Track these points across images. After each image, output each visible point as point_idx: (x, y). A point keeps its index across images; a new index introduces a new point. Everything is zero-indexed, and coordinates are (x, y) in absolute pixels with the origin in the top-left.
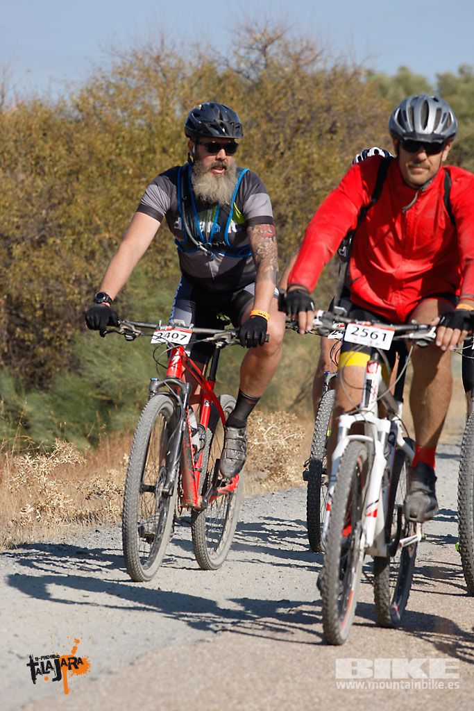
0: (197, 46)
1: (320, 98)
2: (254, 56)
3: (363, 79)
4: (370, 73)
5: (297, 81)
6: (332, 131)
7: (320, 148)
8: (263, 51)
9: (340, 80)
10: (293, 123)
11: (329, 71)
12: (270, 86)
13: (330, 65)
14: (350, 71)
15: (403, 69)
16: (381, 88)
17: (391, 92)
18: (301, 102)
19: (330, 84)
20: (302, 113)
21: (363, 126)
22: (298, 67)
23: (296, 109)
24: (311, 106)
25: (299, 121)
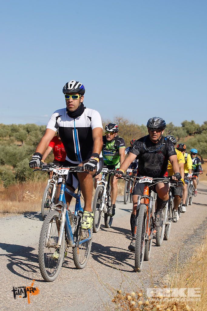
0: (108, 120)
1: (128, 129)
2: (117, 122)
3: (136, 126)
4: (137, 125)
5: (125, 126)
6: (130, 135)
7: (128, 137)
8: (119, 121)
9: (132, 126)
10: (124, 133)
11: (130, 125)
12: (120, 127)
13: (130, 124)
14: (134, 125)
15: (143, 125)
16: (139, 128)
17: (140, 129)
18: (125, 130)
19: (130, 127)
20: (125, 132)
21: (136, 134)
22: (125, 124)
23: (124, 131)
24: (127, 130)
25: (125, 133)
